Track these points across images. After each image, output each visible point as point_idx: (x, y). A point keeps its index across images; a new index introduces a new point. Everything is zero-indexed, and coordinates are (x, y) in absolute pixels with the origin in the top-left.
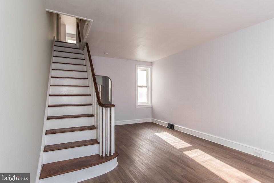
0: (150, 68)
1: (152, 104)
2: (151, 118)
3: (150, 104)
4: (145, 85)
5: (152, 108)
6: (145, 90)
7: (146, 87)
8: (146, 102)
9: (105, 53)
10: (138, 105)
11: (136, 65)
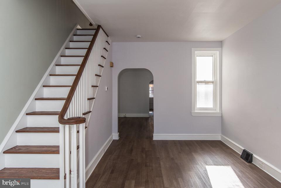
0: (218, 52)
1: (222, 111)
2: (220, 134)
3: (218, 111)
4: (211, 79)
5: (222, 117)
6: (211, 87)
7: (213, 82)
8: (212, 107)
9: (136, 36)
10: (196, 111)
11: (193, 49)
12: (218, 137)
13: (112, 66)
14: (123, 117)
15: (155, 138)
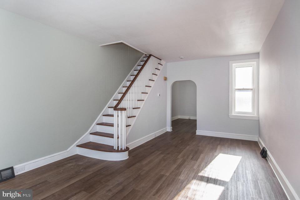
1: (259, 115)
2: (258, 136)
3: (256, 116)
5: (259, 120)
7: (252, 90)
9: (180, 57)
10: (233, 114)
11: (230, 62)
12: (254, 138)
13: (166, 79)
14: (188, 118)
15: (197, 134)
